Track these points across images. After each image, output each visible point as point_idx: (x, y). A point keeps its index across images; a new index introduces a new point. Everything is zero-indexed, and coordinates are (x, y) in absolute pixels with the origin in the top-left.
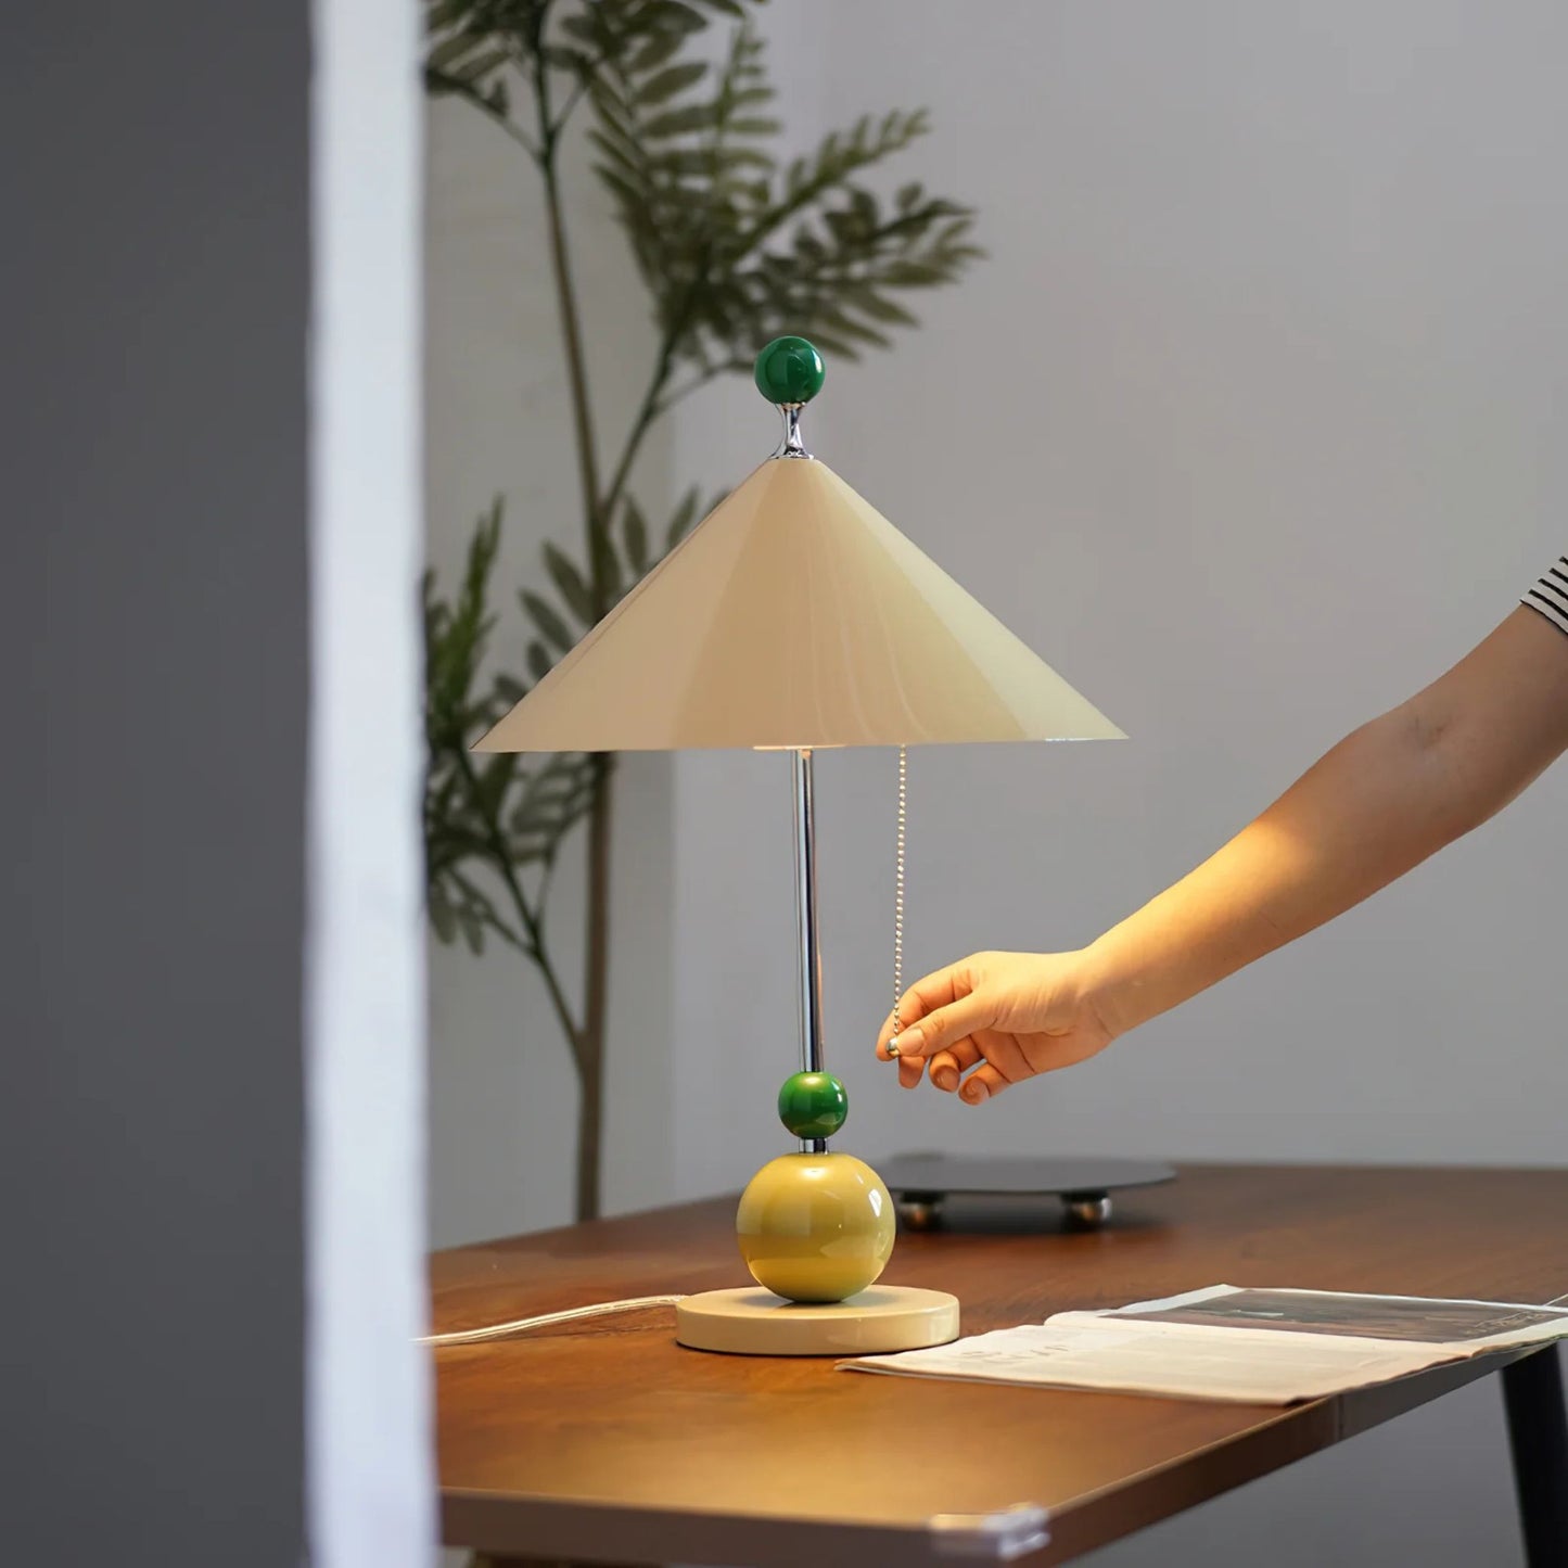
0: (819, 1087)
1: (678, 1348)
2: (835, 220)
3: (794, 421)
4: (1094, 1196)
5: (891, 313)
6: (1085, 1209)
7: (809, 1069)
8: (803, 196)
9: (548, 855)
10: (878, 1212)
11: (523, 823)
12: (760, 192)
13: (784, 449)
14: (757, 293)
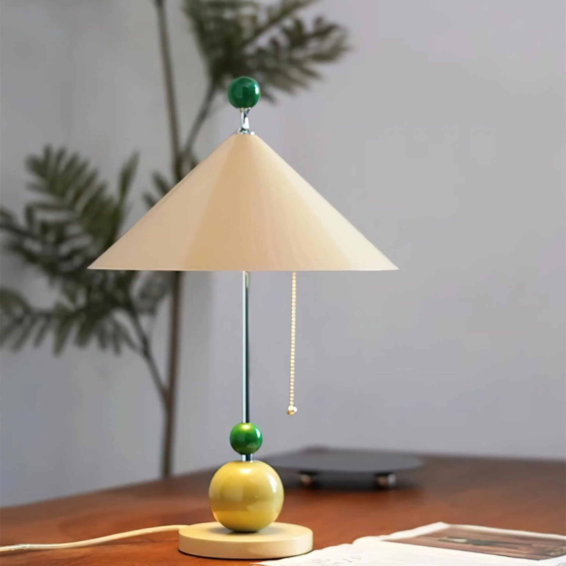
0: (250, 430)
1: (180, 553)
2: (287, 32)
3: (245, 116)
4: (386, 474)
5: (311, 74)
6: (382, 480)
7: (244, 421)
8: (274, 21)
9: (152, 311)
10: (275, 490)
11: (144, 295)
12: (254, 19)
13: (240, 129)
14: (251, 63)
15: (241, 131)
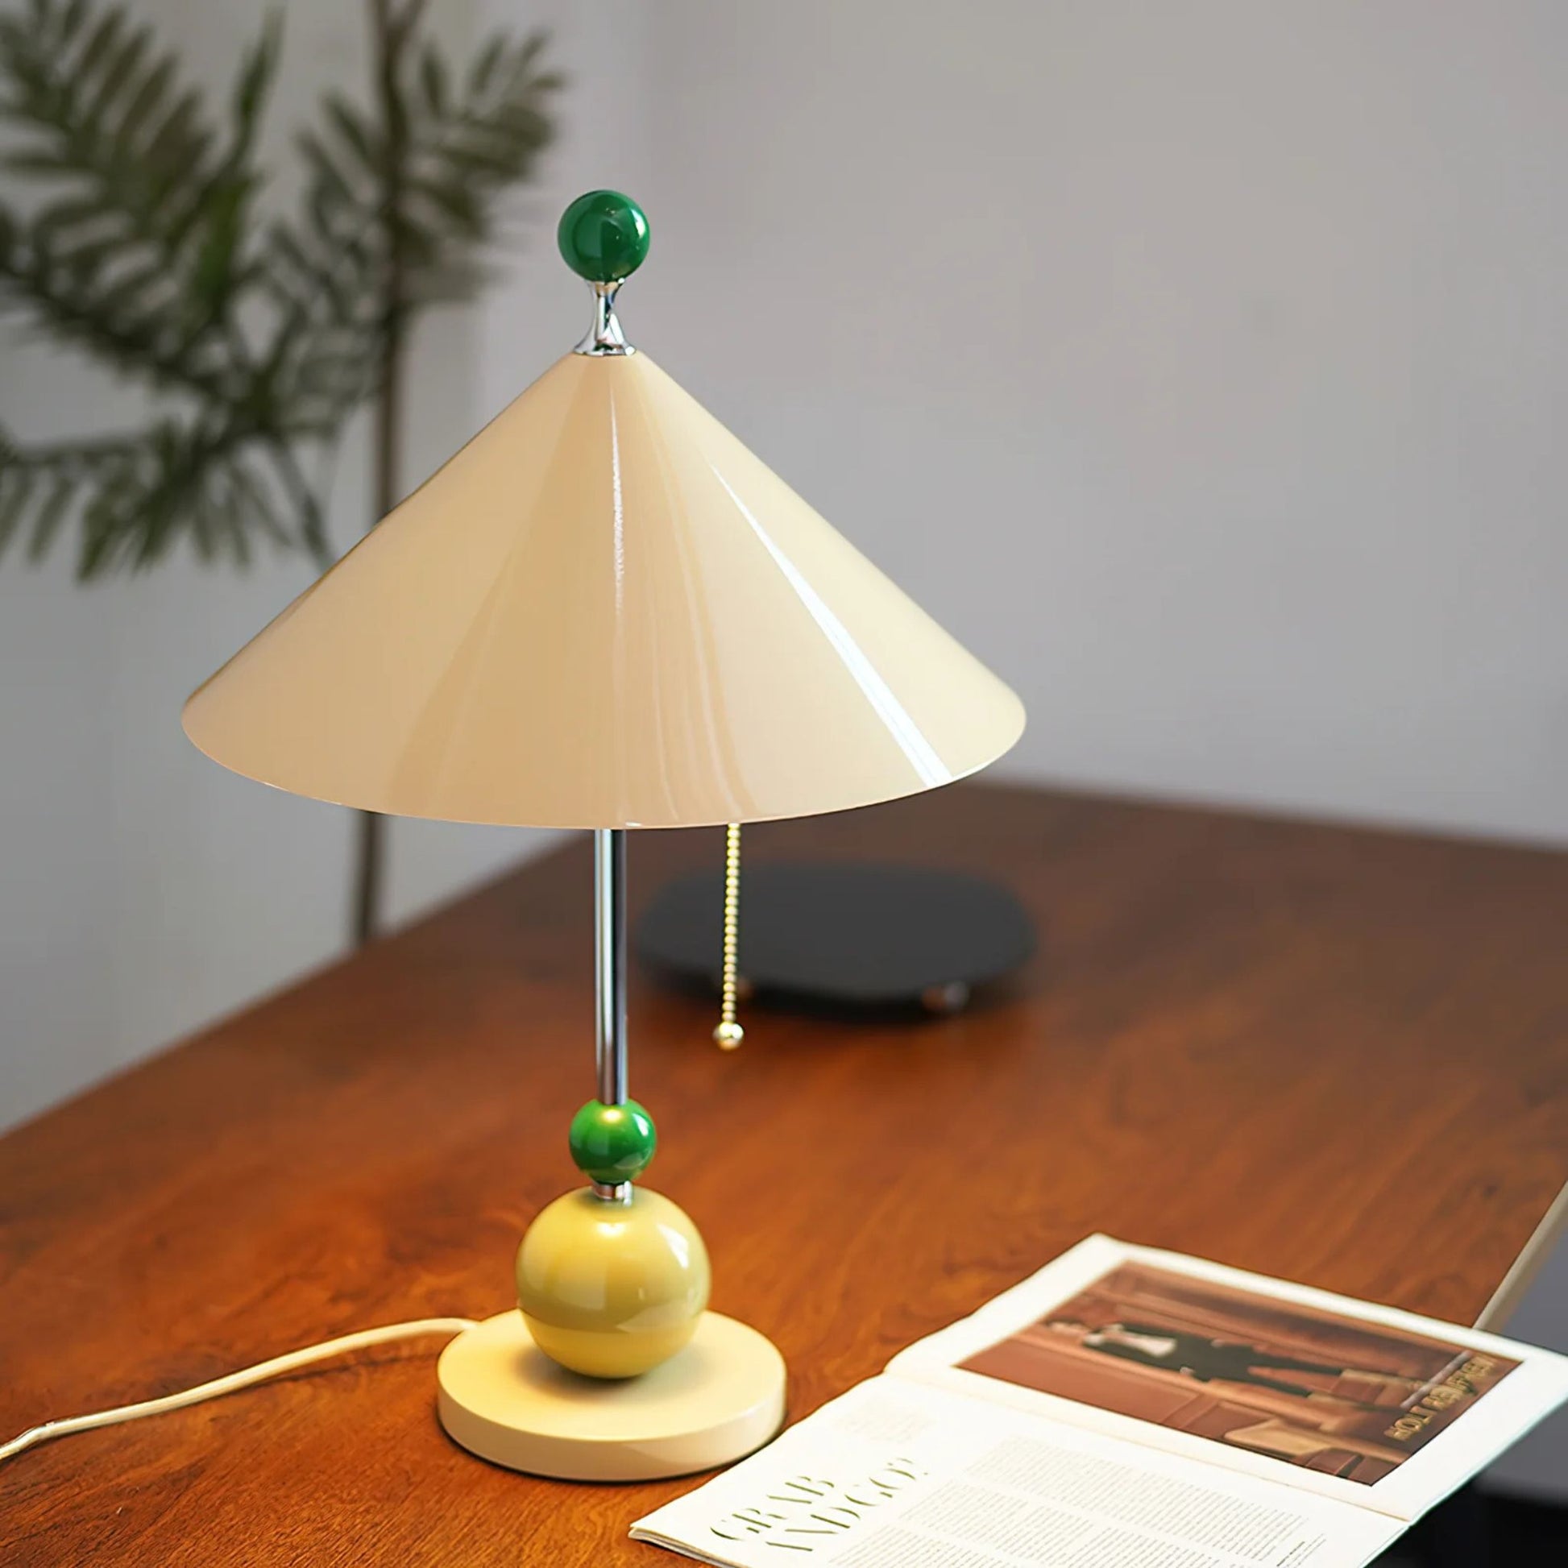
3: (608, 307)
7: (608, 1101)
9: (329, 434)
15: (597, 348)
